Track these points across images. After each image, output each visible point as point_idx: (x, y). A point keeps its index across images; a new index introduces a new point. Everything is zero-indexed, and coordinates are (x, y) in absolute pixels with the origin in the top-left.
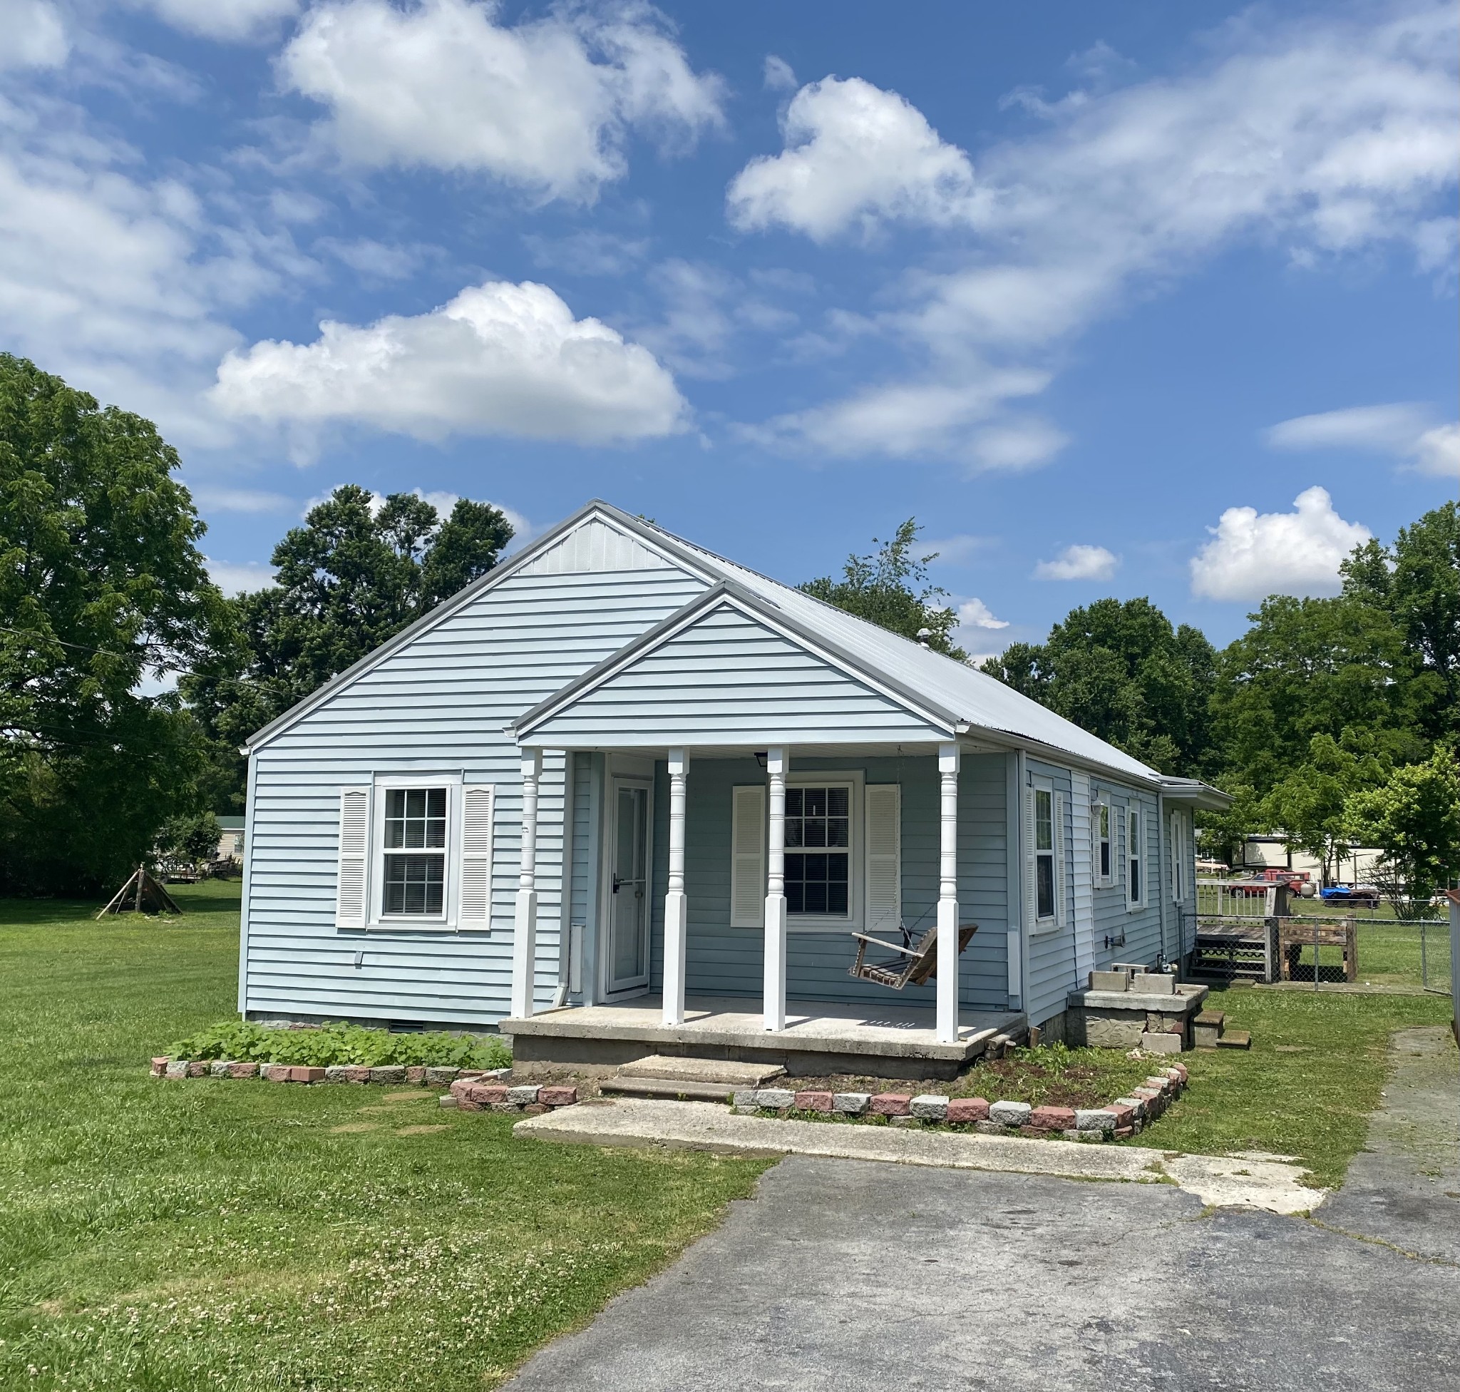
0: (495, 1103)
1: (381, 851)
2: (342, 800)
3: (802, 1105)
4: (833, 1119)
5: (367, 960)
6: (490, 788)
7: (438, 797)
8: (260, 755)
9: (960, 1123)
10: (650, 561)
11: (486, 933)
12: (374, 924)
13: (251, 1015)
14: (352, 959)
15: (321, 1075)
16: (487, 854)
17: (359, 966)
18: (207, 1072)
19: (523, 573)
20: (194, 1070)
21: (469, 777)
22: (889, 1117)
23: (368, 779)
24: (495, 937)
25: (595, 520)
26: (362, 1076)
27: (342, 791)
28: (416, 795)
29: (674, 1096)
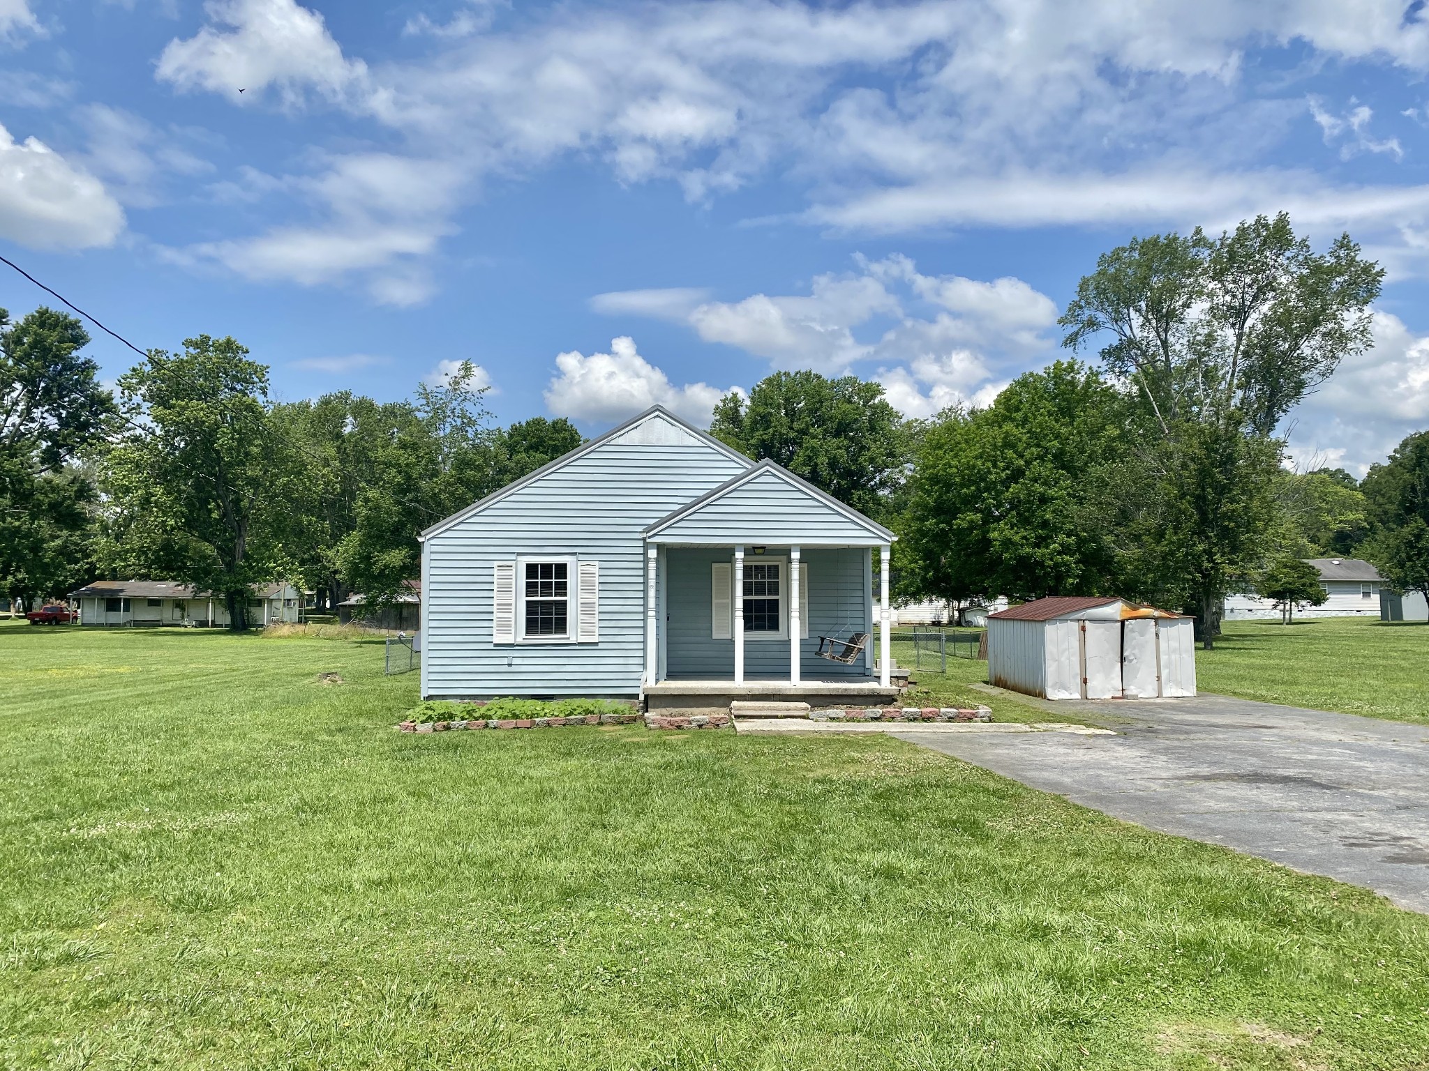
0: (685, 725)
1: (524, 599)
2: (496, 569)
3: (851, 716)
4: (866, 721)
5: (515, 661)
6: (597, 563)
7: (562, 569)
8: (432, 542)
9: (926, 719)
10: (693, 441)
11: (596, 644)
12: (520, 640)
13: (429, 698)
14: (505, 661)
15: (533, 723)
16: (596, 600)
17: (510, 665)
18: (448, 728)
19: (612, 443)
20: (438, 728)
21: (581, 557)
22: (893, 718)
23: (513, 557)
24: (601, 646)
25: (657, 416)
26: (562, 722)
27: (496, 564)
28: (546, 568)
29: (776, 717)
